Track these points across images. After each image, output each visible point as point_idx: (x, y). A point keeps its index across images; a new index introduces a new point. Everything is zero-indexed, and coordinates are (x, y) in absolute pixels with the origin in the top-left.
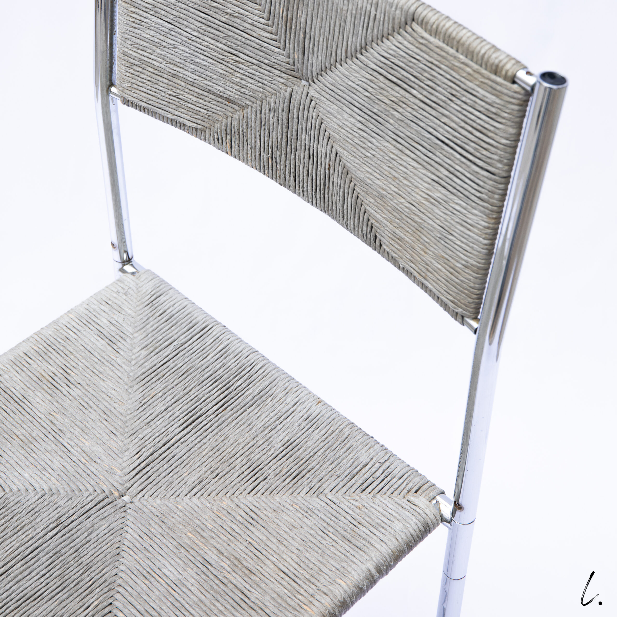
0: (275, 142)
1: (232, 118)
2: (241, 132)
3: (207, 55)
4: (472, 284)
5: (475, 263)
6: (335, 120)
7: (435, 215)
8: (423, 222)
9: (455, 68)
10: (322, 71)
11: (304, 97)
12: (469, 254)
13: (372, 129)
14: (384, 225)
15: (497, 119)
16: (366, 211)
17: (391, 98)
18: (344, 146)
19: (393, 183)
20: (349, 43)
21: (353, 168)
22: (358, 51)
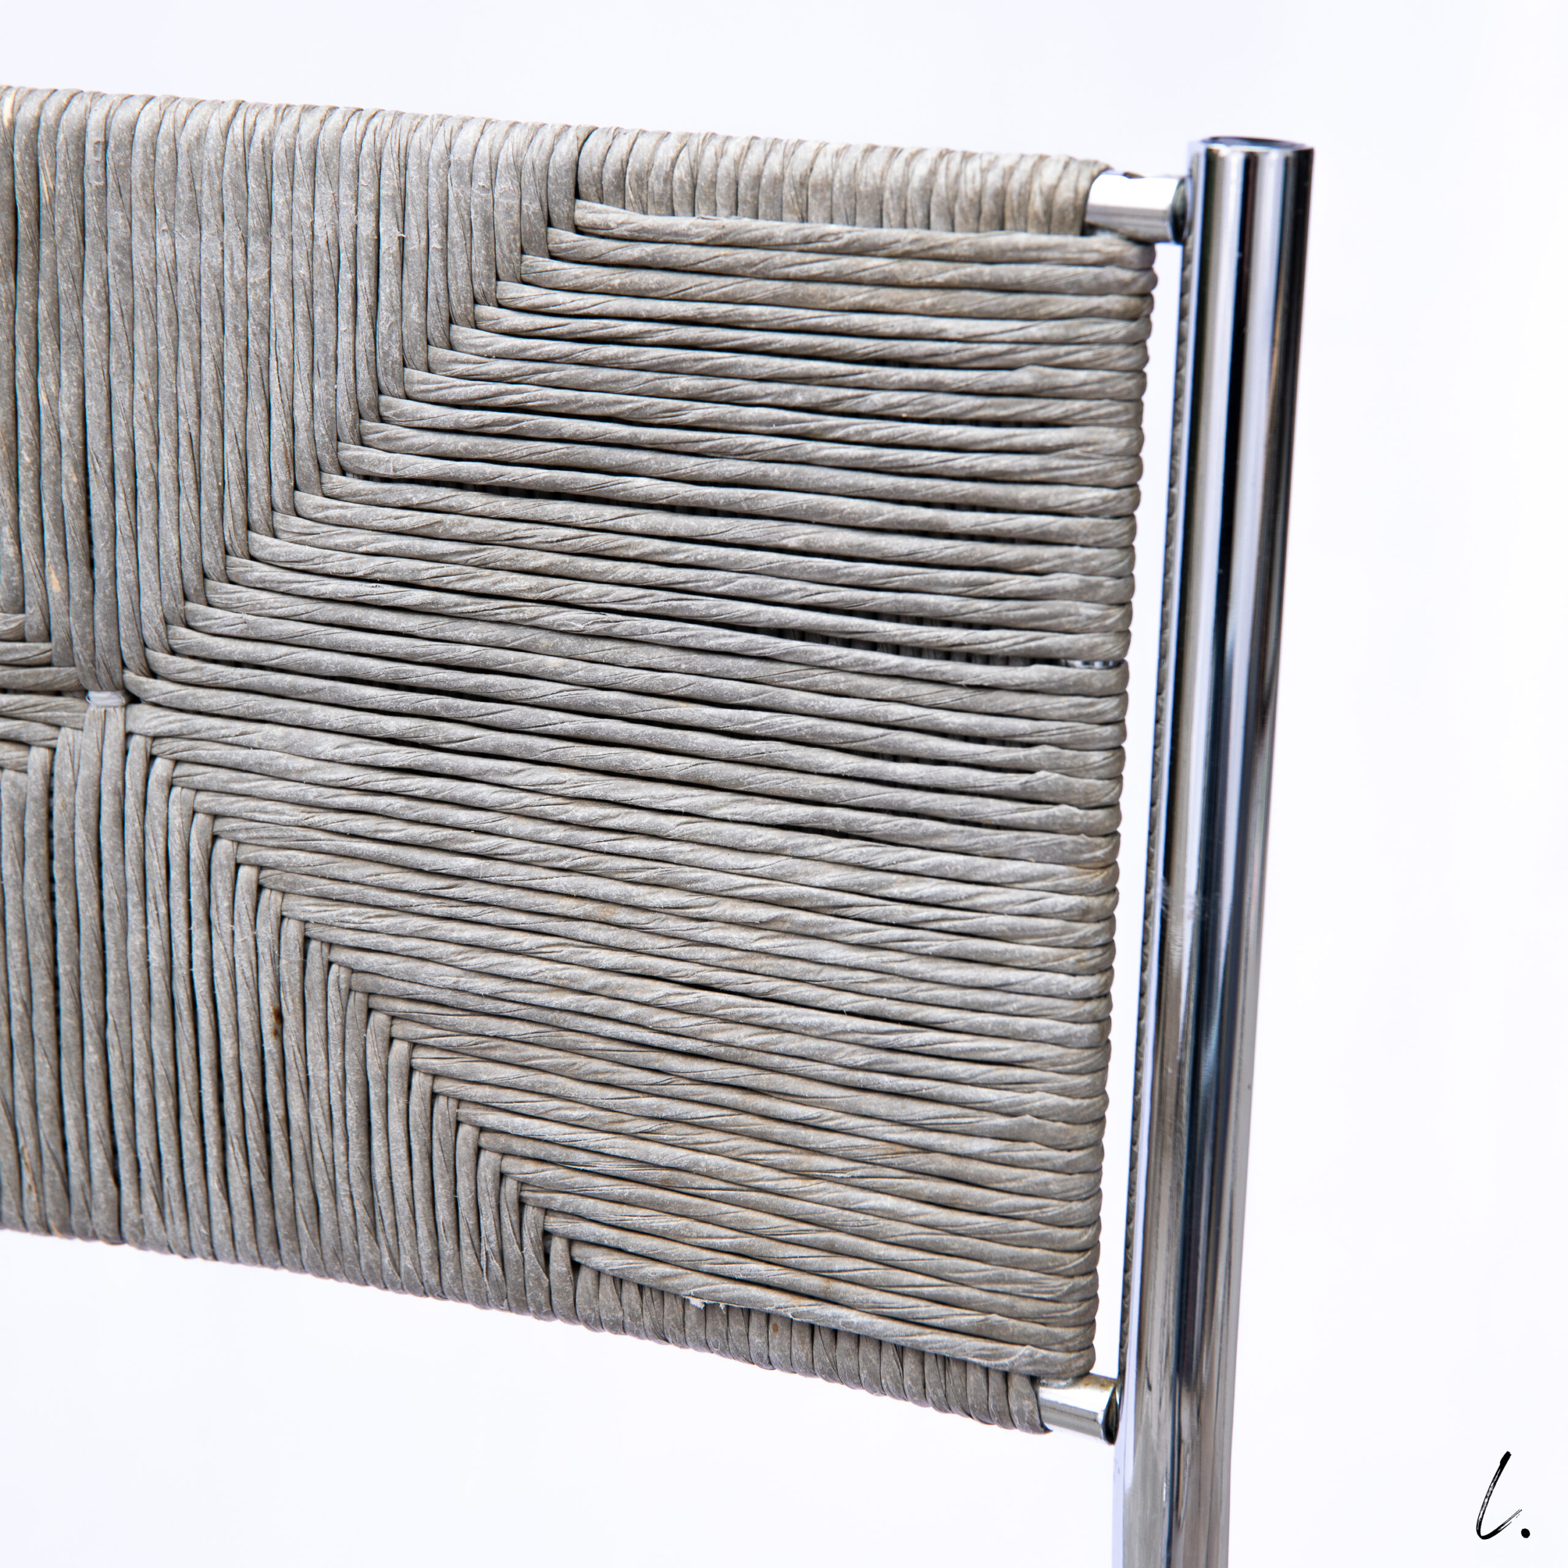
4: (1055, 1208)
5: (1053, 1100)
6: (277, 787)
7: (827, 973)
8: (775, 1036)
9: (812, 288)
10: (186, 598)
11: (111, 761)
12: (1018, 1073)
13: (465, 745)
14: (582, 1157)
15: (1041, 414)
16: (485, 1139)
17: (531, 565)
18: (337, 888)
19: (604, 934)
20: (301, 416)
21: (398, 965)
22: (346, 432)
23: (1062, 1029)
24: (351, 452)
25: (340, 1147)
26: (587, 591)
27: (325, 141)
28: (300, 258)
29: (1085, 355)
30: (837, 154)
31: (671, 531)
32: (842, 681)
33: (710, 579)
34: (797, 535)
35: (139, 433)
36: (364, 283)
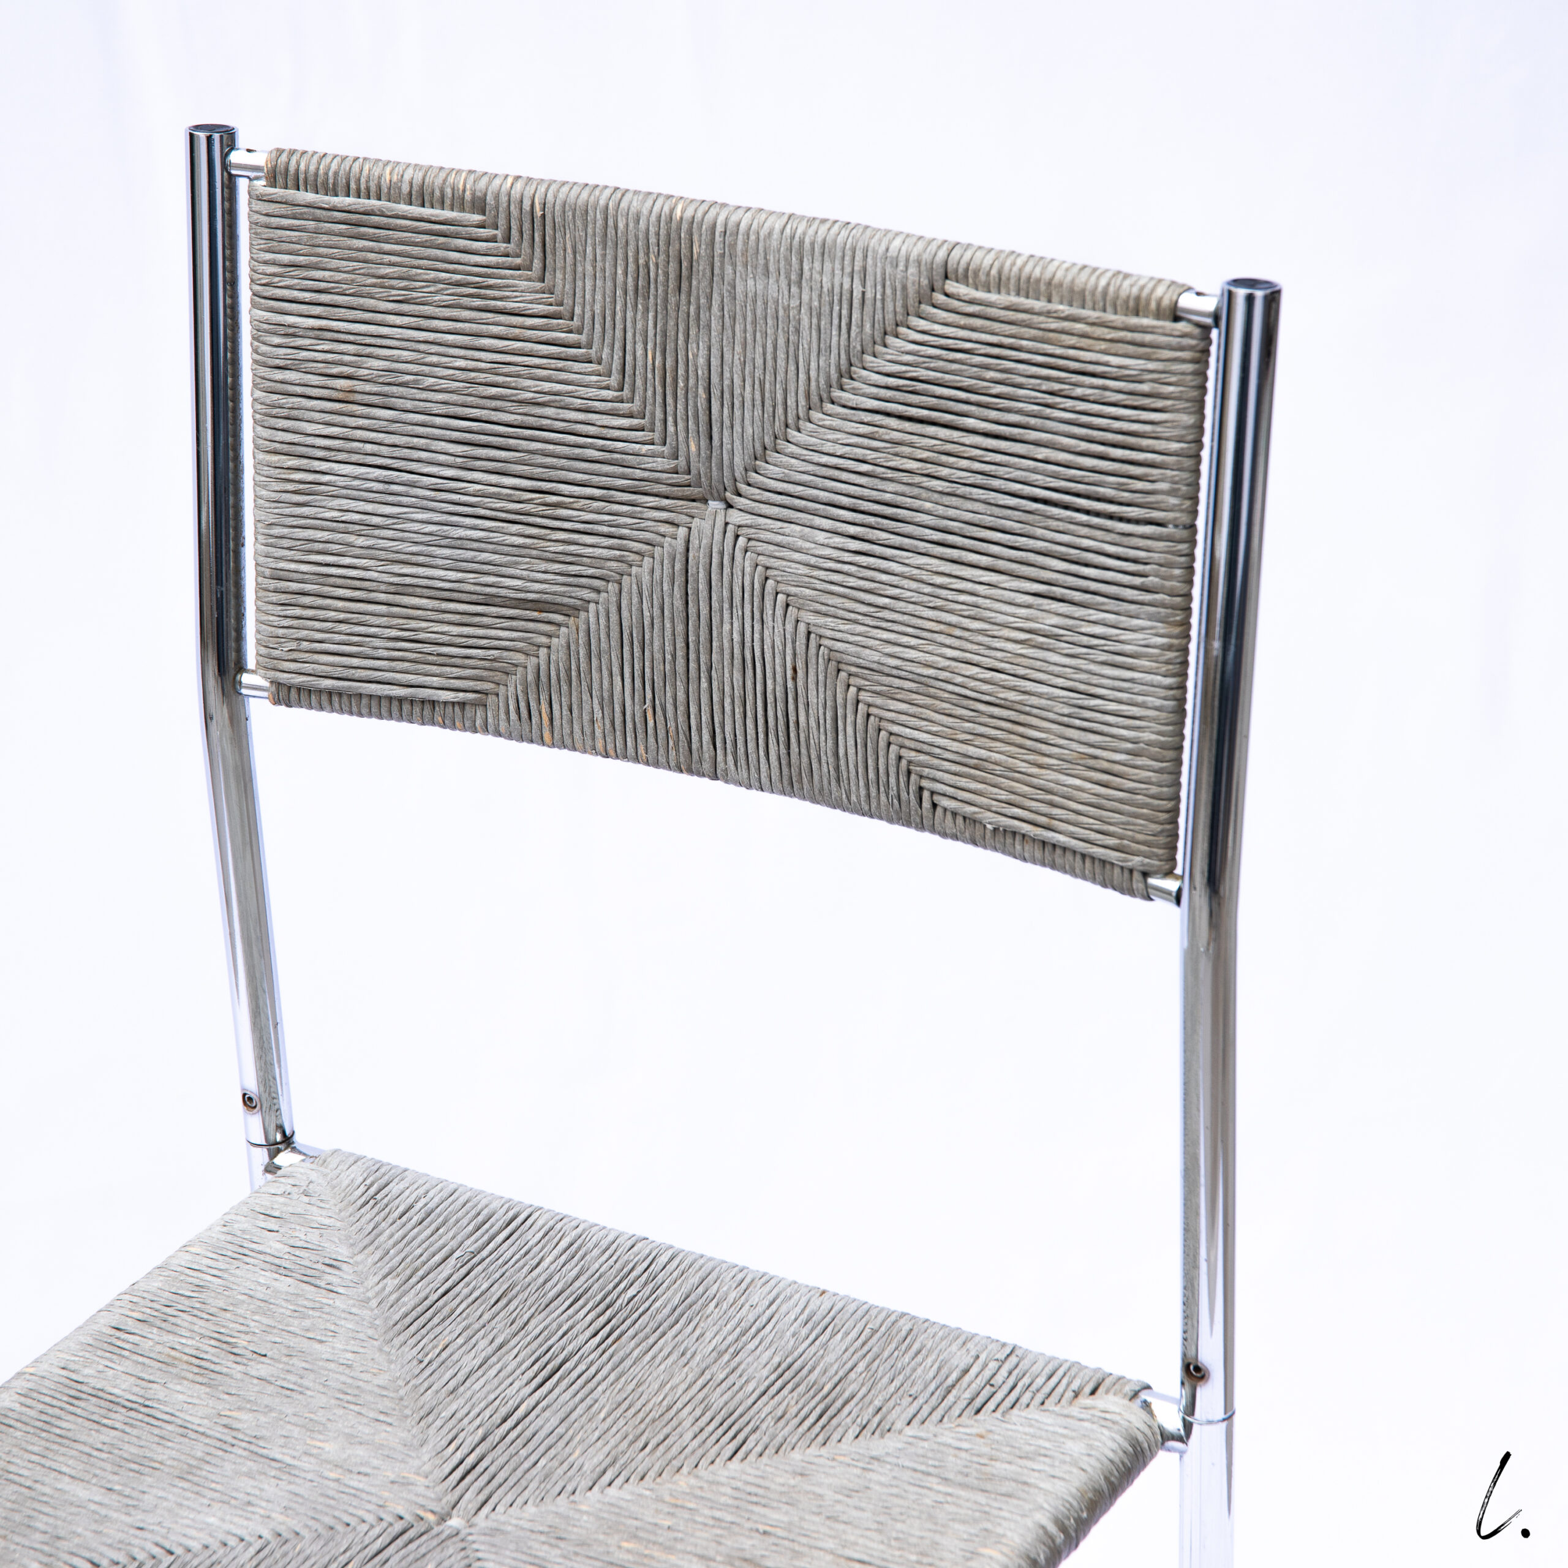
0: (659, 667)
1: (549, 647)
2: (574, 673)
3: (482, 512)
4: (1154, 790)
5: (1154, 737)
6: (797, 556)
7: (1052, 668)
8: (1026, 697)
9: (1051, 335)
10: (756, 459)
11: (718, 537)
12: (1137, 723)
13: (886, 542)
14: (938, 751)
15: (1153, 406)
16: (892, 738)
17: (919, 457)
18: (824, 608)
19: (949, 641)
20: (813, 374)
21: (852, 649)
22: (834, 383)
23: (1158, 702)
24: (837, 393)
25: (823, 738)
26: (944, 472)
27: (829, 240)
28: (815, 297)
29: (1173, 379)
30: (1067, 270)
31: (984, 446)
32: (1061, 526)
33: (1001, 471)
34: (1042, 453)
35: (735, 376)
36: (845, 312)
